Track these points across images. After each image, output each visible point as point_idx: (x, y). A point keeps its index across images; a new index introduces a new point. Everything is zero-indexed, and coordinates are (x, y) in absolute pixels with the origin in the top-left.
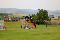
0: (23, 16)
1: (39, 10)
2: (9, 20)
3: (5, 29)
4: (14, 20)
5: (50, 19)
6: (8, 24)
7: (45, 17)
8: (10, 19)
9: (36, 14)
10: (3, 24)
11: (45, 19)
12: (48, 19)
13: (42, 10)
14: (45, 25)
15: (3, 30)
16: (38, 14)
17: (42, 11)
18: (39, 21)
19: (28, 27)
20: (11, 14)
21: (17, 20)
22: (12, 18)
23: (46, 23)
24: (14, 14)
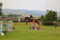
1: (48, 11)
2: (18, 21)
3: (14, 30)
4: (23, 21)
6: (17, 25)
7: (54, 19)
9: (45, 15)
10: (12, 25)
12: (57, 20)
14: (54, 26)
15: (12, 31)
16: (47, 15)
17: (51, 12)
18: (48, 22)
19: (37, 28)
20: (20, 15)
21: (26, 21)
22: (21, 19)
23: (55, 24)
24: (23, 15)
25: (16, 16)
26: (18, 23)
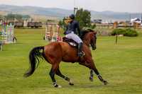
0: (48, 20)
2: (22, 26)
3: (15, 42)
4: (32, 27)
5: (95, 26)
6: (22, 33)
7: (86, 23)
8: (25, 25)
10: (12, 33)
11: (86, 26)
12: (90, 26)
13: (82, 10)
15: (12, 42)
17: (80, 12)
19: (55, 38)
21: (37, 27)
22: (29, 23)
25: (20, 17)
26: (24, 30)
